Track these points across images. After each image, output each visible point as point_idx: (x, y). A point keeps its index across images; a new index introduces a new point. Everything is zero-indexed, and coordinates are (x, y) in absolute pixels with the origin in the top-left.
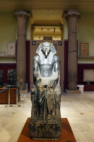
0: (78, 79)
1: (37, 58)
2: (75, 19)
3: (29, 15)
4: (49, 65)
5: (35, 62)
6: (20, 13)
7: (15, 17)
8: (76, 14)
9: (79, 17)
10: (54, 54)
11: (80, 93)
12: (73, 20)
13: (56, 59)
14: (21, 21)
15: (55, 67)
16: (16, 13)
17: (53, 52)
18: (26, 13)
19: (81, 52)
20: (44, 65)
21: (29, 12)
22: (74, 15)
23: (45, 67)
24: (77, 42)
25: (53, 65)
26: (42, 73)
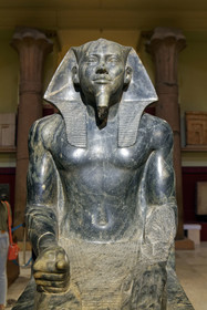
0: (184, 208)
1: (46, 128)
2: (172, 49)
3: (51, 41)
4: (120, 164)
6: (28, 34)
7: (14, 45)
8: (174, 38)
9: (182, 45)
10: (145, 103)
11: (193, 248)
12: (168, 54)
14: (30, 56)
16: (16, 36)
17: (142, 94)
18: (42, 36)
19: (189, 136)
21: (52, 34)
22: (170, 40)
24: (179, 109)
25: (139, 167)
26: (76, 215)
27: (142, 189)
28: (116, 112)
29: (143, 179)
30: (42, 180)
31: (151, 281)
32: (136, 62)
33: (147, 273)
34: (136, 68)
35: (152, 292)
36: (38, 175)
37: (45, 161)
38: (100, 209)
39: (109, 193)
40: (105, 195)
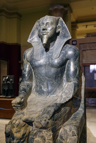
1: (28, 53)
5: (25, 61)
6: (56, 7)
10: (66, 40)
13: (70, 53)
15: (69, 70)
16: (51, 9)
17: (65, 36)
18: (62, 7)
20: (40, 66)
21: (67, 5)
23: (43, 71)
26: (37, 86)
27: (65, 76)
28: (53, 45)
29: (65, 72)
30: (26, 73)
31: (49, 109)
32: (62, 23)
33: (49, 106)
34: (62, 26)
35: (48, 113)
36: (25, 71)
37: (28, 66)
38: (45, 84)
39: (48, 77)
40: (47, 78)
